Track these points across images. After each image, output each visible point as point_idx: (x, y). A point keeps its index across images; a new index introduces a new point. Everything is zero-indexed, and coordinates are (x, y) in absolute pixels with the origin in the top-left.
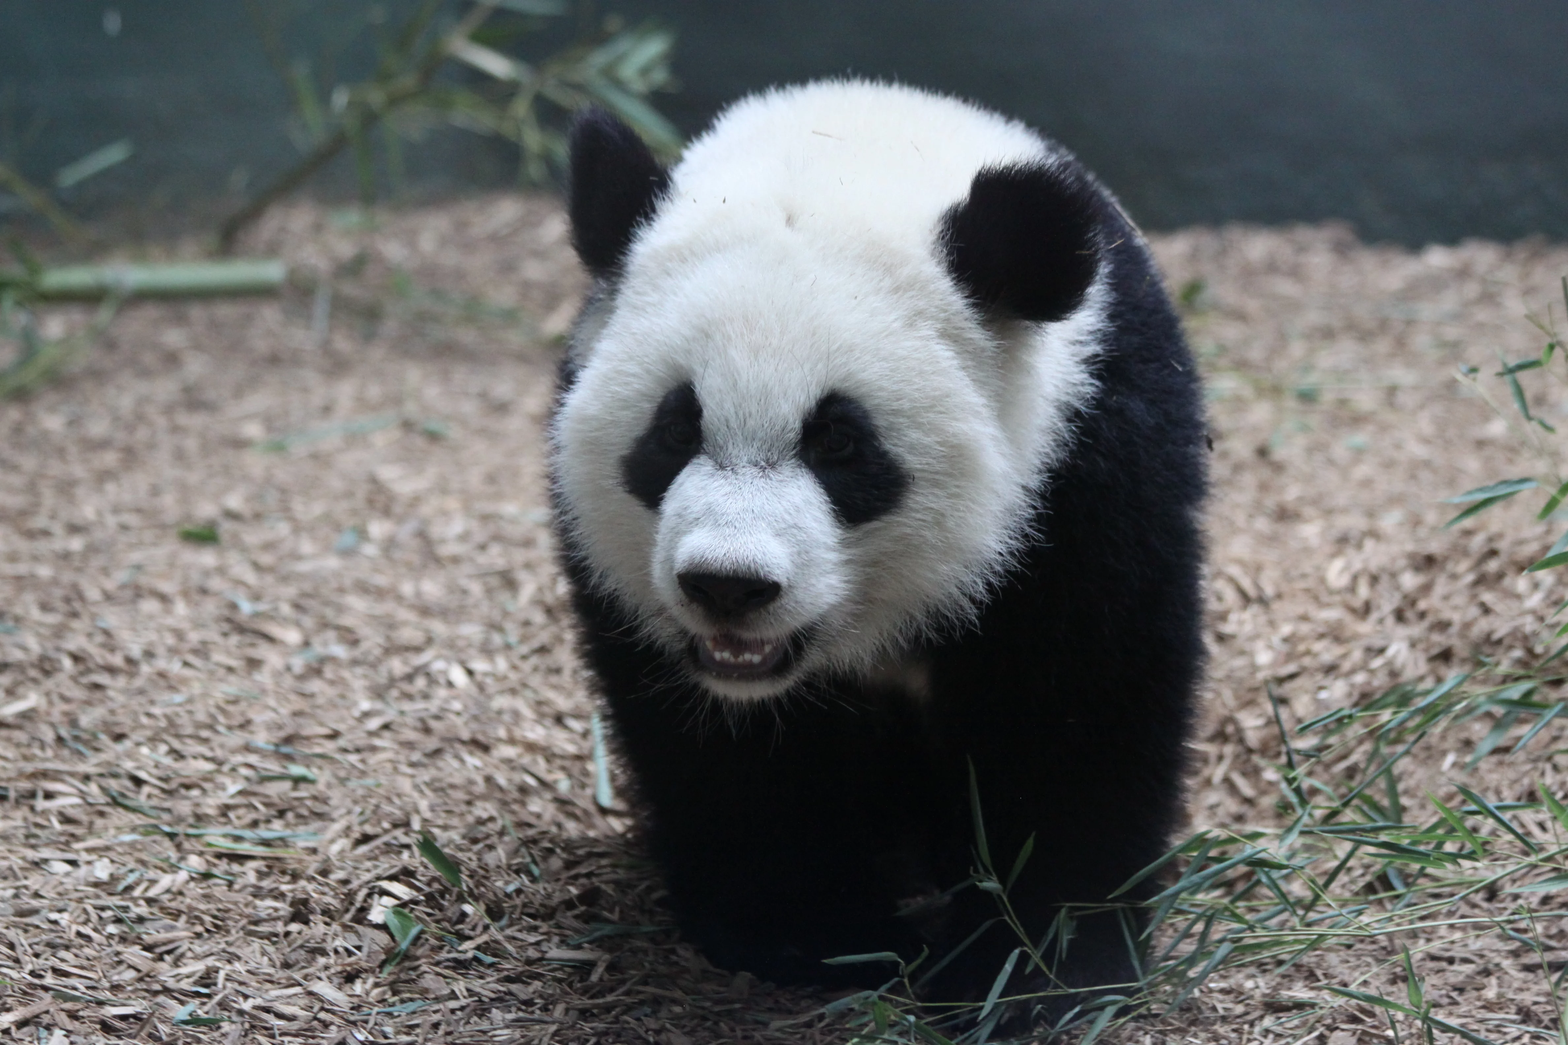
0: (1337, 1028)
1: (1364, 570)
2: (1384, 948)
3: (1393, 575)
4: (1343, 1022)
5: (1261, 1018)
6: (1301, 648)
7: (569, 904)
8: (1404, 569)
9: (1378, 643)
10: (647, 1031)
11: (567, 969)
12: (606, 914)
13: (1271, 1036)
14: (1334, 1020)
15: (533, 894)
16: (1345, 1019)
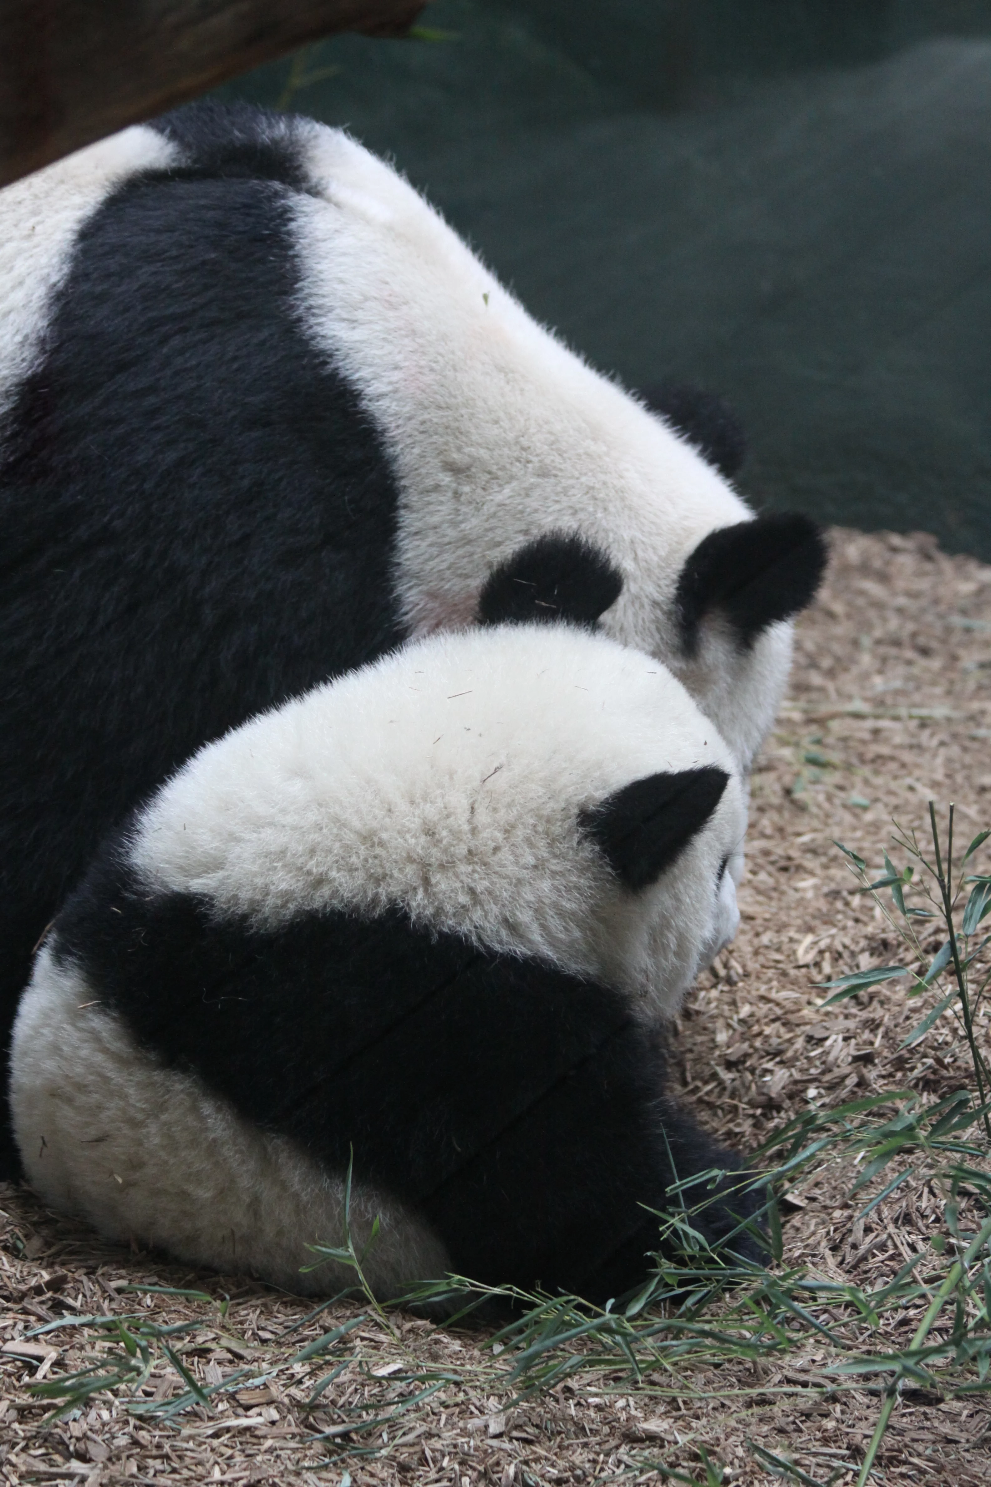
0: (680, 1465)
1: (829, 949)
2: (748, 1370)
3: (853, 954)
4: (685, 1459)
5: (617, 1447)
6: (756, 1029)
7: (38, 1290)
8: (863, 951)
9: (819, 1034)
10: (71, 1438)
11: (19, 1363)
12: (70, 1301)
13: (623, 1466)
14: (677, 1457)
15: (9, 1277)
16: (687, 1456)
